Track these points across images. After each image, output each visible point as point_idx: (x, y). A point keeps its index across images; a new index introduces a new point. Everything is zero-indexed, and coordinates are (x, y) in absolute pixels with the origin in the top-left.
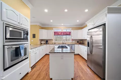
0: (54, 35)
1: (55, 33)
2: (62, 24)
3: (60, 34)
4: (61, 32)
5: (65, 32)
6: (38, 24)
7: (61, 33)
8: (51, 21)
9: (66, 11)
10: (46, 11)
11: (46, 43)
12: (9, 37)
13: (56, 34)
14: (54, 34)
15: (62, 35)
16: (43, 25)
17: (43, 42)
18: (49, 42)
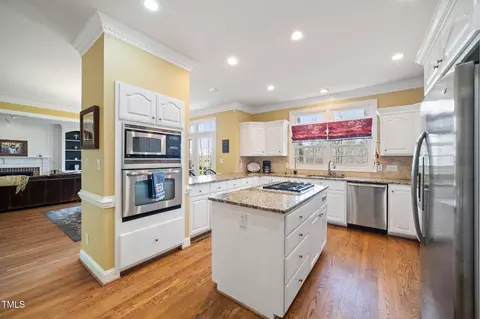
0: (294, 139)
1: (295, 130)
2: (324, 91)
3: (315, 132)
4: (321, 125)
5: (340, 124)
6: (234, 107)
7: (323, 127)
8: (271, 88)
9: (297, 36)
10: (232, 61)
11: (264, 172)
12: (132, 153)
13: (299, 133)
14: (291, 134)
15: (325, 138)
16: (254, 106)
17: (253, 167)
18: (274, 166)
